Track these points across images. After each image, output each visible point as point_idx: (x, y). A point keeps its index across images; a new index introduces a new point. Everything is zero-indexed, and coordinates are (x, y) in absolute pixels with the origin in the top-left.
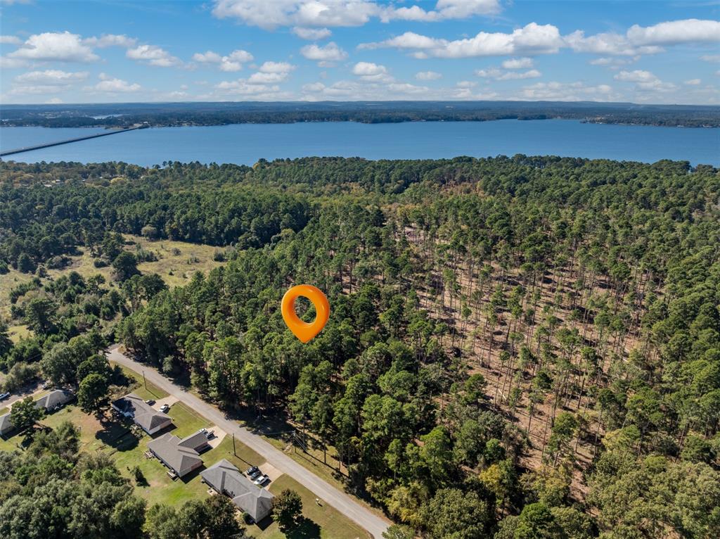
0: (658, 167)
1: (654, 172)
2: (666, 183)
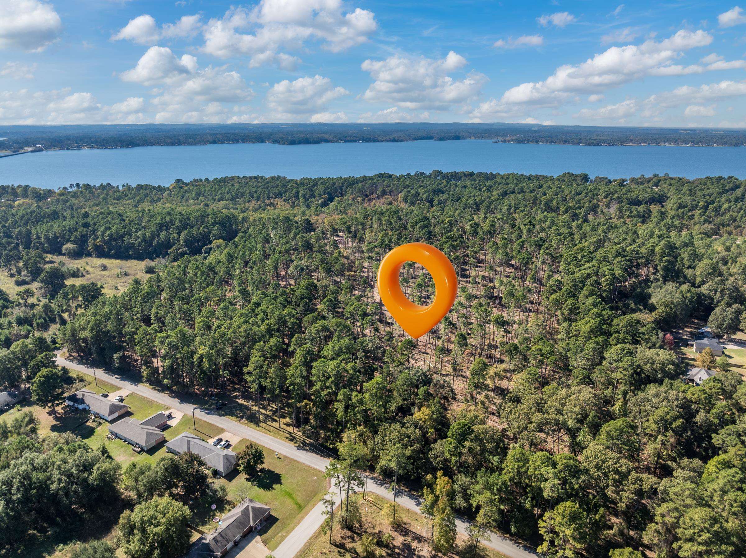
0: (561, 179)
1: (557, 183)
2: (566, 191)
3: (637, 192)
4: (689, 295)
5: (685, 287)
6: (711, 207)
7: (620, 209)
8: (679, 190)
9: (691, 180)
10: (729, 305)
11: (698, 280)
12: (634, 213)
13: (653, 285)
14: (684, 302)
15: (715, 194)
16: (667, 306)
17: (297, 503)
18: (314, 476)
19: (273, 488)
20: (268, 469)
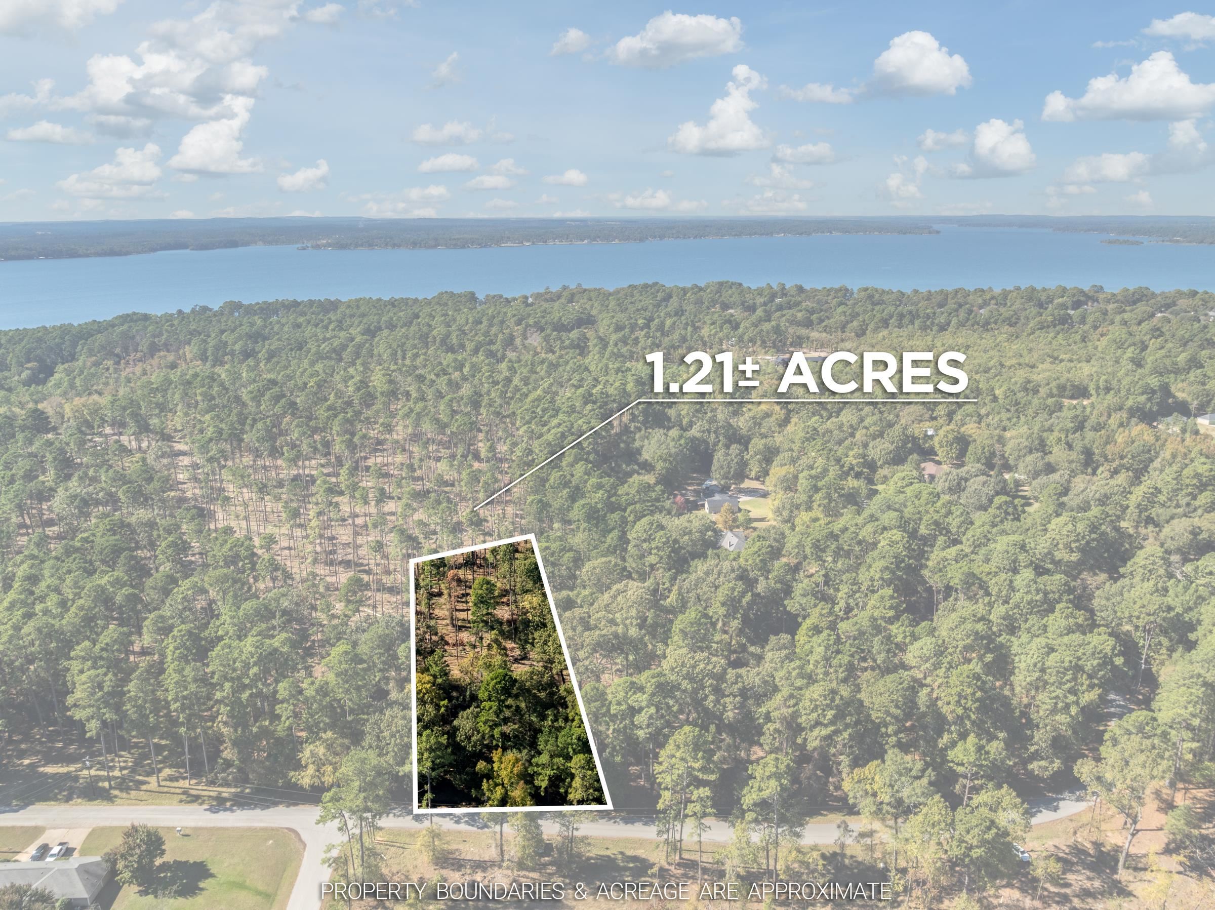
1: (438, 308)
3: (557, 312)
4: (682, 442)
5: (674, 432)
6: (654, 325)
7: (546, 339)
8: (605, 307)
9: (611, 290)
10: (727, 447)
11: (685, 421)
12: (567, 342)
13: (637, 436)
14: (682, 451)
15: (651, 307)
16: (665, 460)
17: (259, 893)
18: (266, 840)
19: (202, 889)
20: (175, 861)
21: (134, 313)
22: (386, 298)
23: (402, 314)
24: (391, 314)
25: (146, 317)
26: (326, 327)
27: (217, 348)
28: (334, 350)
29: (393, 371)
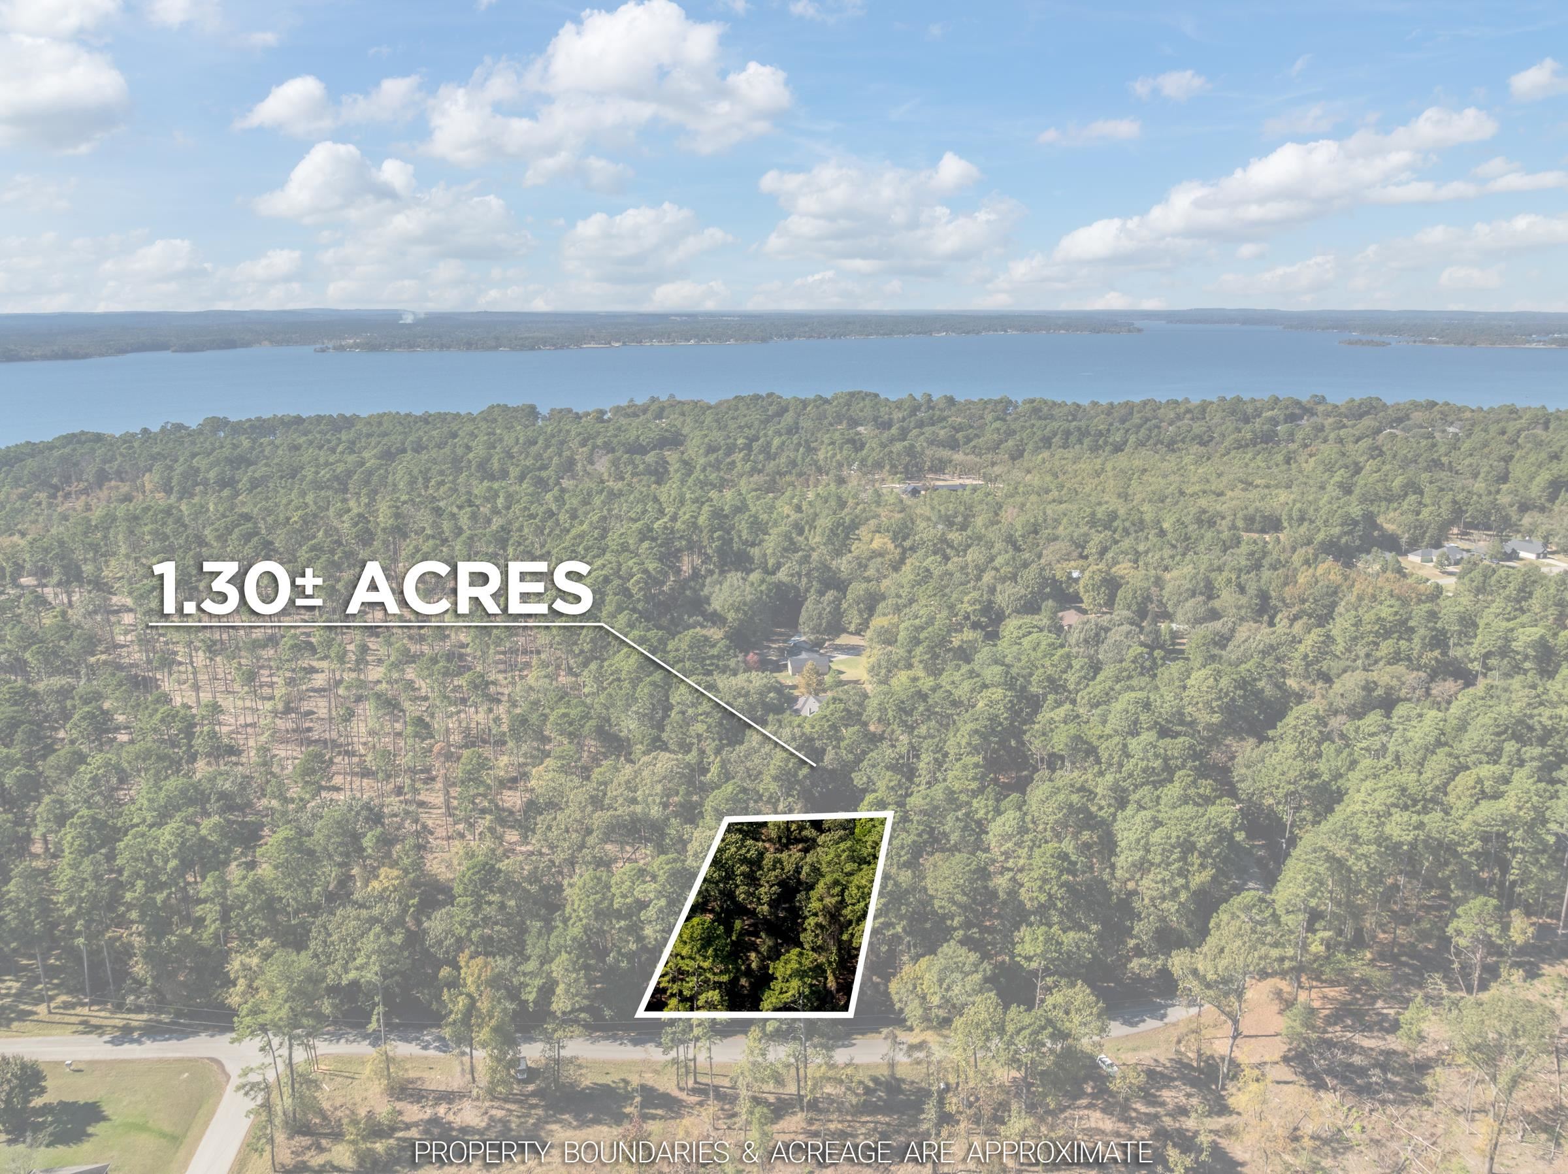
3: (634, 431)
4: (763, 587)
5: (755, 576)
6: (756, 446)
7: (615, 463)
8: (699, 423)
9: (713, 403)
10: (822, 593)
11: (771, 562)
12: (641, 467)
13: (708, 580)
14: (760, 599)
15: (756, 423)
16: (738, 610)
17: (163, 1135)
18: (181, 1073)
19: (90, 1135)
20: (61, 1103)
21: (83, 433)
22: (418, 412)
23: (435, 433)
24: (421, 433)
25: (98, 438)
26: (333, 451)
27: (185, 476)
28: (337, 478)
29: (404, 503)
